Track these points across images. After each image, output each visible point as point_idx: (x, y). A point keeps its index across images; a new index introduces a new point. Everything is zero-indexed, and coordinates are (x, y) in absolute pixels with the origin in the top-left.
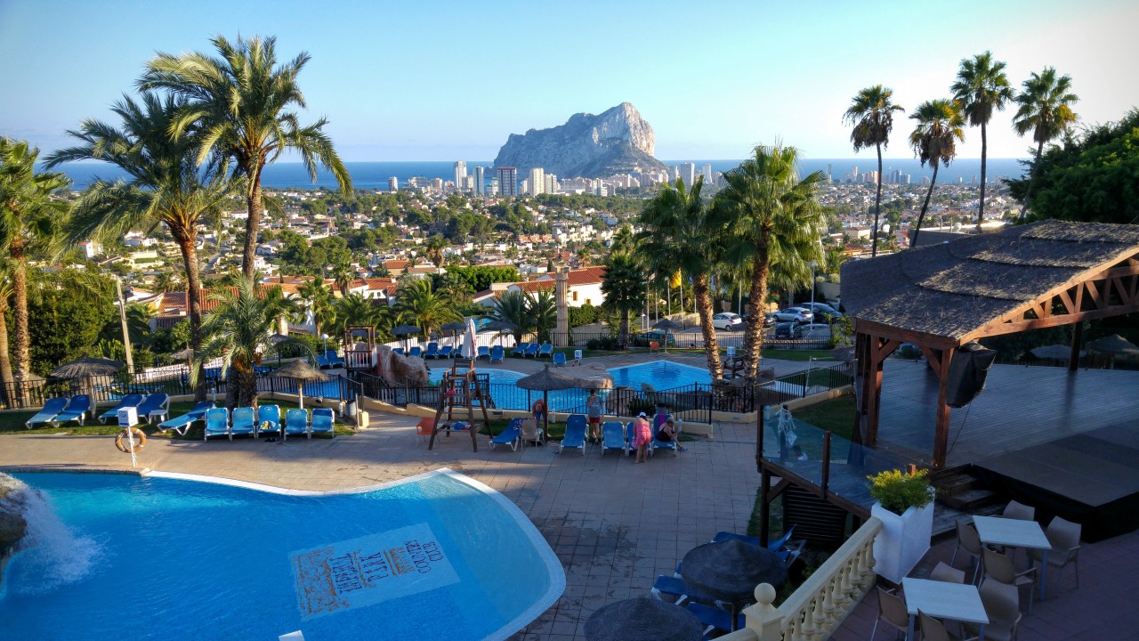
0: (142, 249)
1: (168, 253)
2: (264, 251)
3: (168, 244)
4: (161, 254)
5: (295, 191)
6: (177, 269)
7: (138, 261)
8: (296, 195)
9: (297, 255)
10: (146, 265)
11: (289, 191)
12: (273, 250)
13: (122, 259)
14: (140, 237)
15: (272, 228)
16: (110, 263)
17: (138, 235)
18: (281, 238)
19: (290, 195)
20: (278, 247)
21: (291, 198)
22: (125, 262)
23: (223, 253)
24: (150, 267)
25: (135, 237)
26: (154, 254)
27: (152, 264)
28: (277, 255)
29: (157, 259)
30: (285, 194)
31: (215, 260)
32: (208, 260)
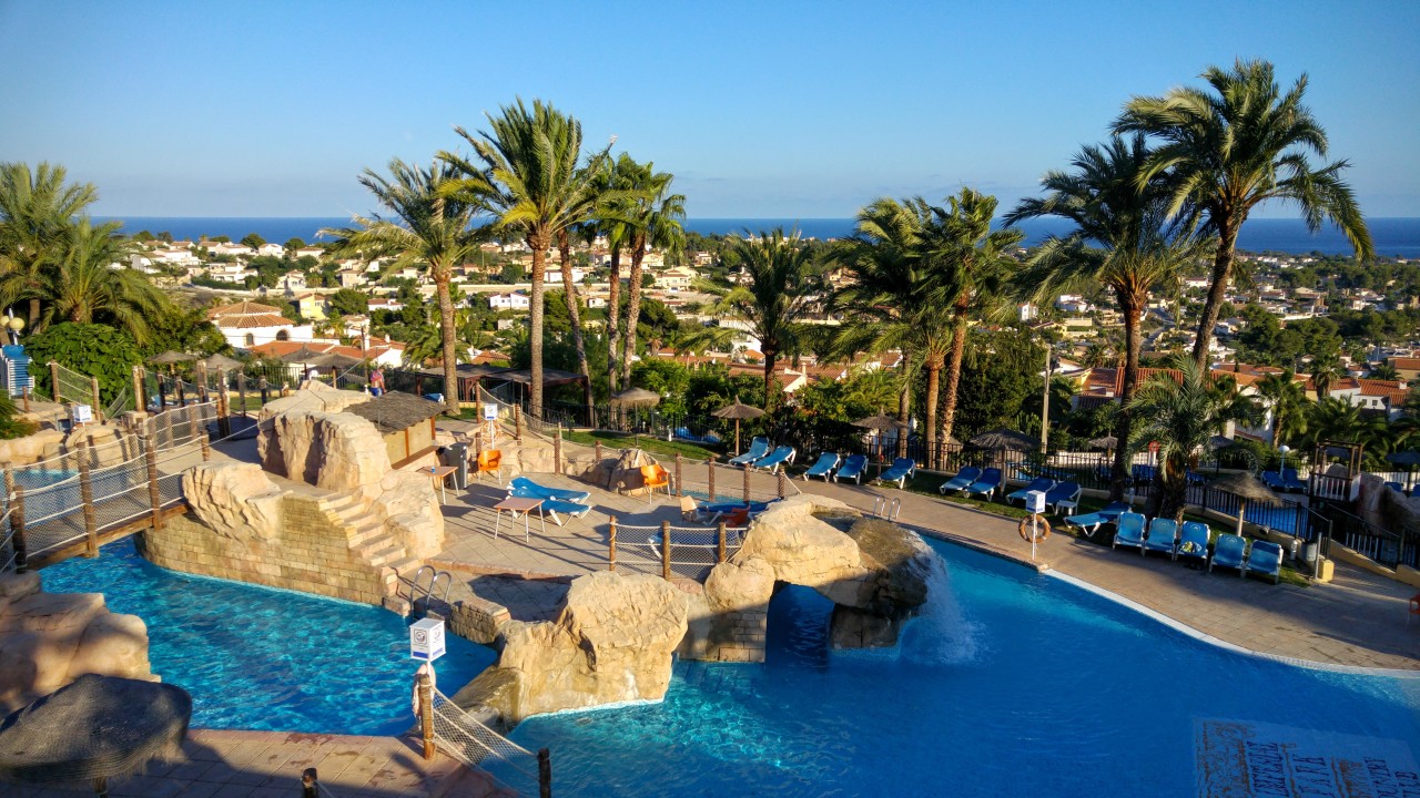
0: (1077, 315)
1: (1104, 322)
2: (1219, 330)
3: (1107, 311)
4: (1096, 323)
5: (1275, 256)
6: (1111, 342)
7: (1071, 329)
8: (1274, 260)
9: (1262, 338)
10: (1078, 334)
11: (1266, 255)
12: (1231, 329)
13: (1054, 325)
14: (1077, 302)
15: (1235, 302)
16: (1042, 328)
17: (1076, 299)
18: (1244, 315)
19: (1266, 260)
20: (1239, 326)
21: (1267, 264)
22: (1057, 328)
23: (1167, 328)
24: (1082, 337)
25: (1073, 302)
26: (1088, 322)
27: (1085, 334)
28: (1235, 336)
29: (1091, 328)
30: (1260, 259)
31: (1157, 335)
32: (1148, 334)
